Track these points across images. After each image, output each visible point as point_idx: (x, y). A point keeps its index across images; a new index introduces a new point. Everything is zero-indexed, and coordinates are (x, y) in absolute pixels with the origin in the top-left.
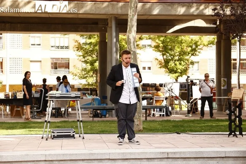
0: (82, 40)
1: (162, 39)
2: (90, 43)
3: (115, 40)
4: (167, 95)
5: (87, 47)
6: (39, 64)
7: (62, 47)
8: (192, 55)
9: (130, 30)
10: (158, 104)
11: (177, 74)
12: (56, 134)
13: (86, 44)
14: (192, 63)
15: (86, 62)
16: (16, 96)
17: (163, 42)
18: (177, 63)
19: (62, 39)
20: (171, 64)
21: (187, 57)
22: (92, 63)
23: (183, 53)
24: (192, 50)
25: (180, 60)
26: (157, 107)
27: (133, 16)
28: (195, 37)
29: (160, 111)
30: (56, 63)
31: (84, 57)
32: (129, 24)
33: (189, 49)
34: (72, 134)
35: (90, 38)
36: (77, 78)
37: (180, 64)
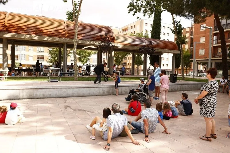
0: (51, 49)
1: (79, 51)
2: (54, 51)
3: (66, 51)
4: (82, 69)
5: (53, 52)
6: (32, 57)
7: (41, 51)
8: (89, 56)
9: (74, 48)
10: (80, 72)
11: (84, 63)
12: (52, 81)
13: (52, 51)
14: (89, 59)
15: (52, 57)
16: (30, 68)
17: (79, 52)
18: (84, 59)
19: (41, 48)
20: (82, 59)
21: (87, 57)
22: (54, 58)
23: (86, 56)
24: (89, 55)
25: (85, 58)
26: (79, 73)
27: (76, 44)
28: (90, 51)
29: (80, 74)
30: (39, 57)
31: (51, 55)
32: (74, 46)
33: (88, 55)
34: (57, 81)
35: (54, 49)
36: (48, 63)
37: (85, 59)
